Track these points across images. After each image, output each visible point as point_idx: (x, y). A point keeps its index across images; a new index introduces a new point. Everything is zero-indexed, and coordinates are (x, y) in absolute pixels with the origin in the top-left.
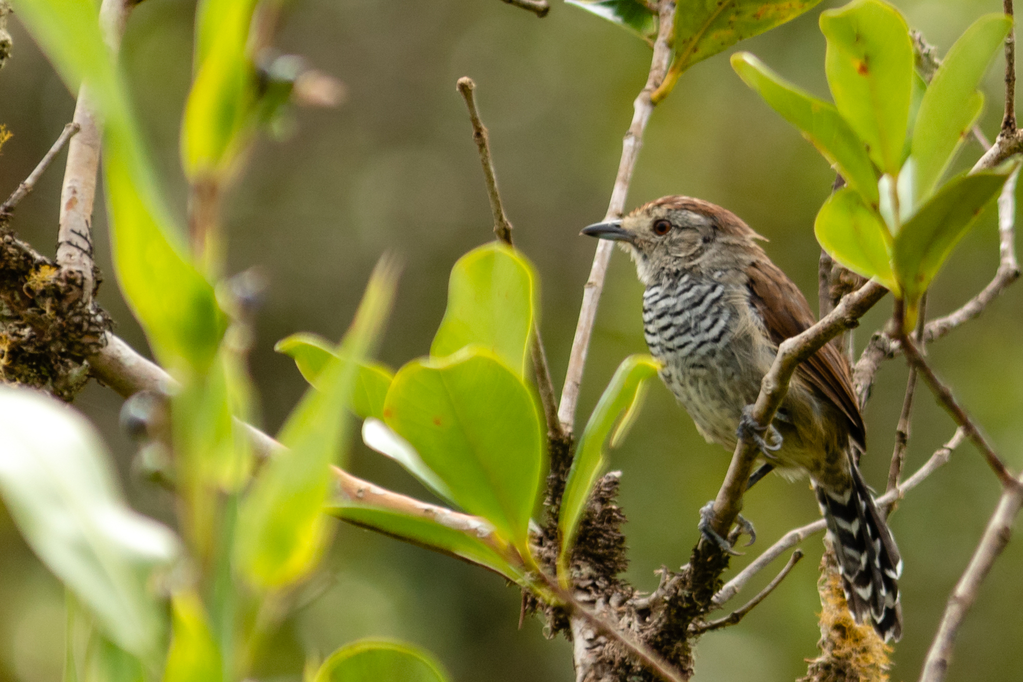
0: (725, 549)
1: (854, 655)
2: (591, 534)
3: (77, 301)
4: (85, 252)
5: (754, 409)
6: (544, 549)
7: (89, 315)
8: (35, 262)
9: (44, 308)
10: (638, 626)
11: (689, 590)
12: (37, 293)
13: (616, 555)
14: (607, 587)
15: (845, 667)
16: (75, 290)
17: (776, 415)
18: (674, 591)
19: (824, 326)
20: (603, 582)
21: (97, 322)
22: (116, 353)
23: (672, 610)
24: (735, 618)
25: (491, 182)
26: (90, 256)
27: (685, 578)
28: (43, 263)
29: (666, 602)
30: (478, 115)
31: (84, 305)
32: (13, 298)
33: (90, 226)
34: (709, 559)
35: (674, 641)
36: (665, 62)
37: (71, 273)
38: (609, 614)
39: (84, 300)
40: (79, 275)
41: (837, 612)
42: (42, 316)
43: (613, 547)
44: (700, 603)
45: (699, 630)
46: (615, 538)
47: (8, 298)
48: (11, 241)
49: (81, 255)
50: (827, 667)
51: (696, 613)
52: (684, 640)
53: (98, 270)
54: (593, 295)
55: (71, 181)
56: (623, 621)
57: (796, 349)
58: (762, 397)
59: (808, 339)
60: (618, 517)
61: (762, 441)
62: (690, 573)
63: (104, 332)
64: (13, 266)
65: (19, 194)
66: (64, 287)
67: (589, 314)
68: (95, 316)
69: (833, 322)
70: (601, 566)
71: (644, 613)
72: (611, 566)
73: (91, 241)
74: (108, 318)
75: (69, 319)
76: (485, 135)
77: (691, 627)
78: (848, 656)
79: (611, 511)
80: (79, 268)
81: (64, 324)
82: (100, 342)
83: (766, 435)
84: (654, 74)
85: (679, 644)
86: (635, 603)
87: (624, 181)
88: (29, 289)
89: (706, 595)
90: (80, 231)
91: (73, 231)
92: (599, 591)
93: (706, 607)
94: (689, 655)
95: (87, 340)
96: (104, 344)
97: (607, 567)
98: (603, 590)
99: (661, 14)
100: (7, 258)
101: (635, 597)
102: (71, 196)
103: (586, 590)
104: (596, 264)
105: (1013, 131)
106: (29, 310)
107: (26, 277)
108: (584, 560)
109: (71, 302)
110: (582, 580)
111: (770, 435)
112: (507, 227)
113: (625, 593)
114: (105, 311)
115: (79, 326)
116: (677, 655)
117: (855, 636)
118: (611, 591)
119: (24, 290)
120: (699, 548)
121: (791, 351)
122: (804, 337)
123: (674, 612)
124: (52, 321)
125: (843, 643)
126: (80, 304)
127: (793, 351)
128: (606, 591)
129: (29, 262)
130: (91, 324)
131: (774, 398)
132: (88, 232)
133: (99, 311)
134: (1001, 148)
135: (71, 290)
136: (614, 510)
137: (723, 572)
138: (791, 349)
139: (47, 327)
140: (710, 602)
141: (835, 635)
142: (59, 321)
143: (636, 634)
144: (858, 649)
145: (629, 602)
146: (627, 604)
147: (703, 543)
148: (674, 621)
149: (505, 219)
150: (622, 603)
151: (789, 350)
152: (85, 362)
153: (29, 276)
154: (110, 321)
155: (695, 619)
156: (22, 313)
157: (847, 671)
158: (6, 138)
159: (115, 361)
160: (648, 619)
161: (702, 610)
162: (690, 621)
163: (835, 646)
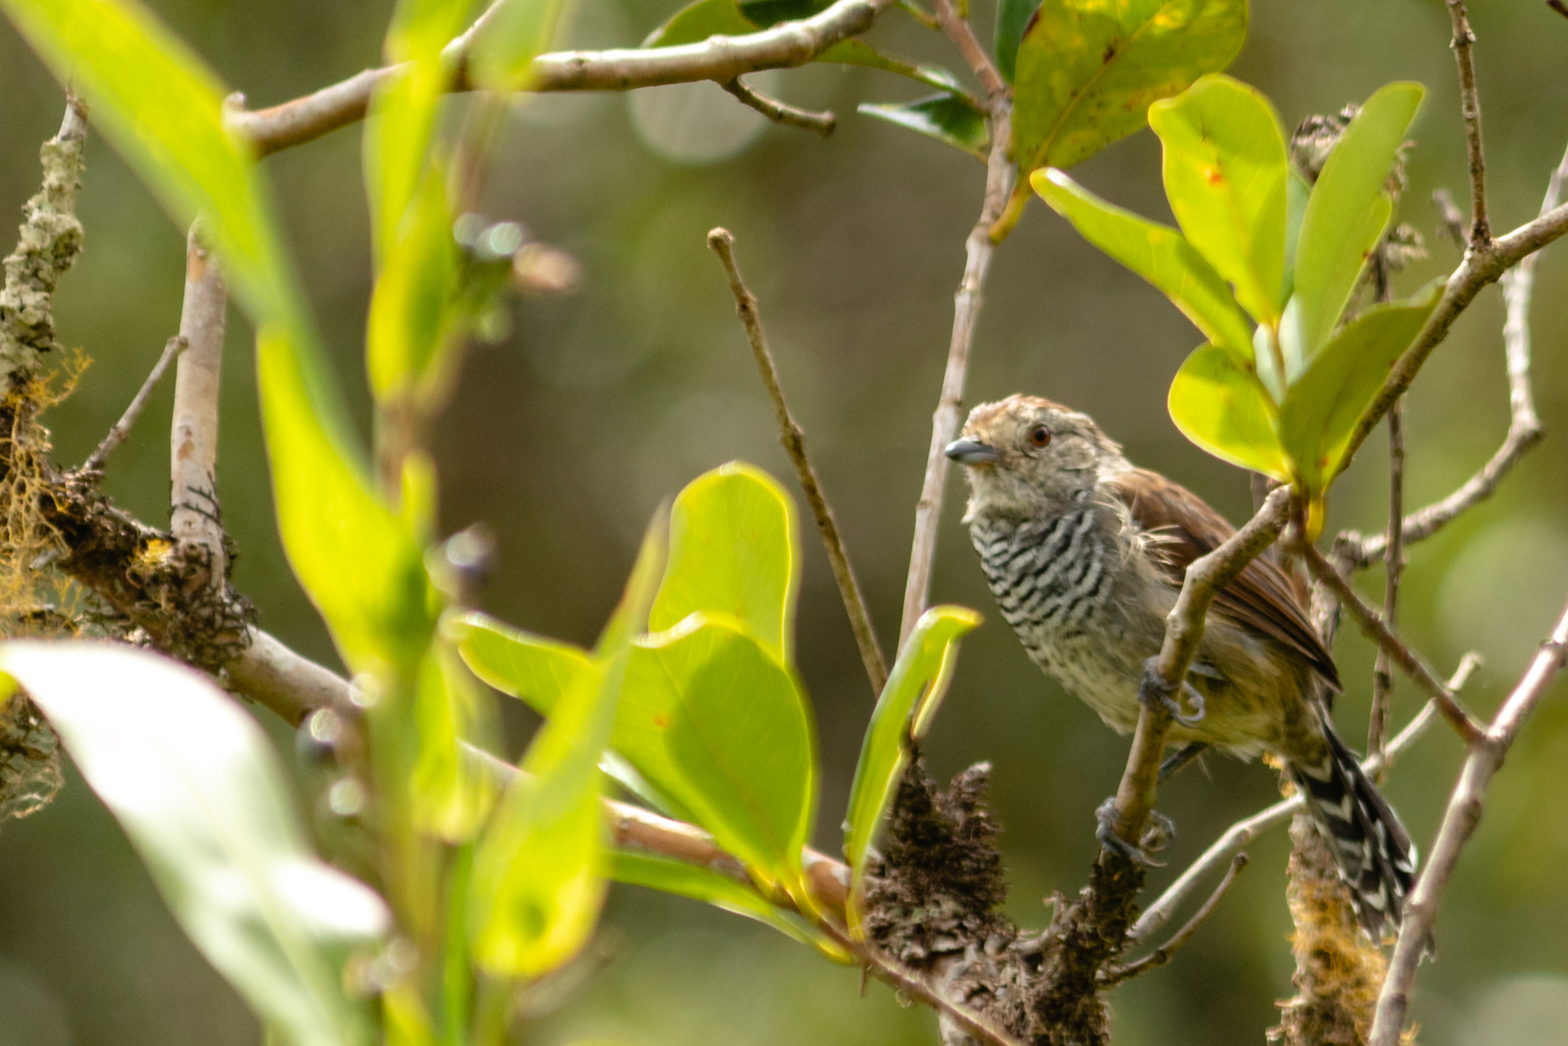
0: (1138, 860)
1: (1344, 991)
2: (951, 855)
3: (203, 587)
4: (209, 516)
5: (1158, 662)
6: (887, 882)
7: (223, 605)
8: (139, 537)
9: (157, 601)
10: (1026, 979)
11: (1092, 922)
12: (147, 580)
13: (989, 880)
14: (980, 928)
15: (1333, 1010)
16: (200, 571)
17: (1193, 667)
18: (1071, 926)
19: (1246, 536)
20: (973, 921)
21: (233, 613)
22: (264, 655)
23: (1070, 954)
24: (1161, 958)
25: (767, 371)
26: (217, 521)
27: (1085, 907)
28: (153, 537)
29: (1060, 942)
30: (741, 280)
31: (214, 591)
32: (113, 589)
33: (214, 479)
34: (1116, 877)
35: (1078, 996)
36: (1005, 183)
37: (192, 547)
38: (984, 966)
39: (214, 584)
40: (204, 551)
41: (1317, 933)
42: (157, 612)
43: (984, 870)
44: (1108, 940)
45: (1111, 978)
46: (987, 857)
47: (107, 591)
48: (103, 510)
49: (205, 522)
50: (1308, 1011)
51: (1105, 955)
52: (1091, 993)
53: (230, 541)
54: (929, 519)
55: (183, 418)
56: (1005, 973)
57: (1210, 573)
58: (1169, 645)
59: (1225, 557)
60: (989, 828)
61: (1176, 705)
62: (1091, 899)
63: (246, 627)
64: (109, 544)
65: (109, 443)
66: (184, 569)
67: (925, 546)
68: (230, 605)
69: (1259, 530)
70: (970, 899)
71: (1033, 960)
72: (983, 898)
73: (217, 501)
74: (249, 607)
75: (195, 612)
76: (754, 308)
77: (1100, 974)
78: (1336, 993)
79: (978, 820)
80: (202, 540)
81: (188, 620)
82: (240, 641)
83: (1179, 696)
84: (991, 201)
85: (1085, 1000)
86: (1020, 947)
87: (961, 355)
88: (135, 576)
89: (1117, 928)
90: (201, 488)
91: (191, 489)
92: (969, 934)
93: (1118, 945)
94: (1101, 1013)
95: (222, 639)
96: (247, 644)
97: (978, 900)
98: (973, 932)
99: (993, 116)
100: (99, 535)
101: (1020, 938)
102: (184, 439)
103: (950, 935)
104: (930, 475)
105: (1487, 242)
106: (137, 605)
107: (129, 559)
108: (944, 893)
109: (195, 588)
110: (944, 920)
111: (1187, 696)
112: (795, 434)
113: (1004, 933)
114: (245, 598)
115: (209, 622)
116: (1085, 1015)
117: (1343, 964)
118: (985, 932)
119: (128, 577)
120: (1101, 862)
121: (1202, 576)
122: (1219, 554)
123: (1073, 955)
124: (171, 618)
125: (1328, 976)
126: (208, 590)
127: (1206, 576)
128: (979, 933)
129: (132, 537)
130: (225, 617)
131: (1185, 644)
132: (211, 487)
133: (235, 598)
134: (1473, 267)
135: (194, 571)
136: (982, 819)
137: (1137, 894)
138: (1203, 573)
139: (165, 627)
140: (1123, 937)
141: (1316, 965)
142: (181, 616)
143: (1024, 991)
144: (1349, 982)
145: (1013, 946)
146: (1009, 949)
147: (1106, 855)
148: (1076, 968)
149: (792, 422)
150: (1002, 948)
151: (1199, 574)
152: (222, 672)
153: (133, 556)
154: (253, 610)
155: (1105, 963)
156: (128, 610)
157: (1337, 1014)
158: (85, 365)
159: (265, 667)
160: (1040, 968)
161: (1113, 949)
162: (1097, 966)
163: (1318, 981)
